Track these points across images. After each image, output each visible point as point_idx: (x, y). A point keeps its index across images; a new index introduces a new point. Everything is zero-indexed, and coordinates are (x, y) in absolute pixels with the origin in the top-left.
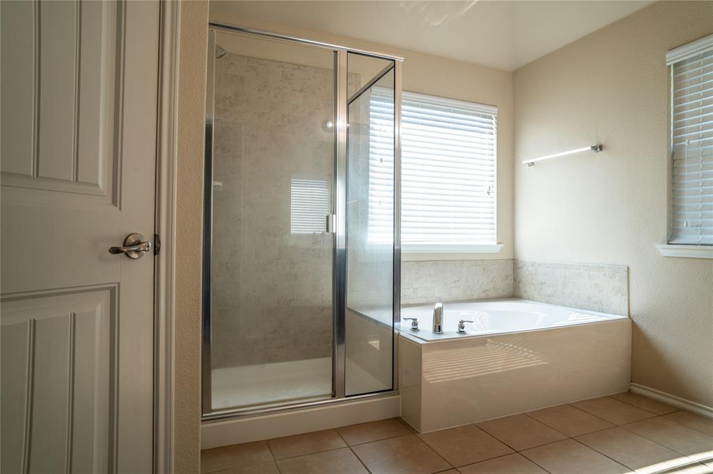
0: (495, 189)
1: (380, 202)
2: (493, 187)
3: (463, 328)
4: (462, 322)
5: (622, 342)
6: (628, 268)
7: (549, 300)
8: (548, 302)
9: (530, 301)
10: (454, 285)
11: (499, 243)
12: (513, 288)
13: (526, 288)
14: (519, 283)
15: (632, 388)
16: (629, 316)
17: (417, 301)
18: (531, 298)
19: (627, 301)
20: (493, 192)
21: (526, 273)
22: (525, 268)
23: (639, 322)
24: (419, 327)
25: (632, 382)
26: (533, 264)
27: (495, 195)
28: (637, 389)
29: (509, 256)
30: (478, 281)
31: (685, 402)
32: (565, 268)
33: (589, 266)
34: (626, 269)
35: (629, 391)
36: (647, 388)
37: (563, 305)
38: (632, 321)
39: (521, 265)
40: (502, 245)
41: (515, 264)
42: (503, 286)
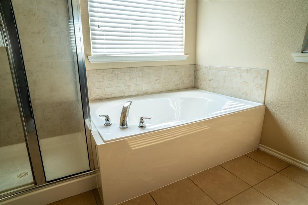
0: (184, 18)
1: (99, 26)
2: (183, 16)
3: (142, 123)
4: (142, 119)
5: (257, 121)
6: (268, 70)
7: (214, 90)
8: (213, 92)
9: (203, 91)
10: (156, 82)
11: (186, 54)
12: (194, 83)
13: (202, 83)
14: (198, 79)
15: (260, 147)
16: (264, 103)
17: (130, 94)
18: (204, 89)
19: (264, 94)
20: (183, 20)
21: (202, 73)
22: (201, 70)
23: (270, 108)
24: (111, 121)
25: (260, 144)
26: (206, 68)
27: (184, 21)
28: (263, 148)
29: (192, 63)
30: (172, 79)
31: (293, 160)
32: (226, 71)
33: (241, 69)
34: (267, 72)
35: (258, 149)
36: (269, 148)
37: (223, 94)
38: (266, 107)
39: (199, 68)
40: (188, 56)
41: (195, 67)
42: (188, 82)
